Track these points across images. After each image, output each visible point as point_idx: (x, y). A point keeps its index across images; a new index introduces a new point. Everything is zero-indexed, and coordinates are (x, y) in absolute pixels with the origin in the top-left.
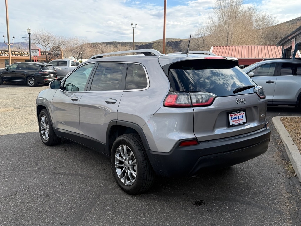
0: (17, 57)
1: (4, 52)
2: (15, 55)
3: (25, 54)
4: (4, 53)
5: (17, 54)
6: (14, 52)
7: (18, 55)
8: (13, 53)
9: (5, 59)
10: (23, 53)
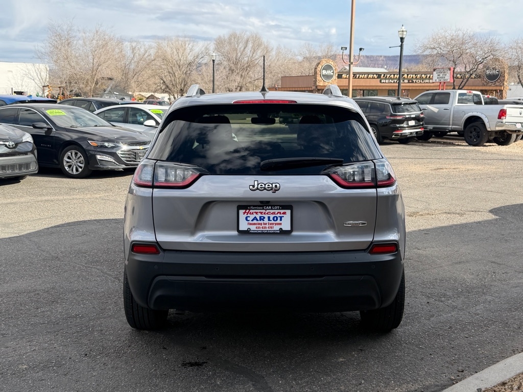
0: (411, 84)
1: (388, 75)
2: (409, 80)
3: (428, 77)
4: (388, 77)
5: (413, 78)
6: (408, 75)
7: (414, 81)
8: (406, 76)
9: (387, 88)
10: (423, 75)
